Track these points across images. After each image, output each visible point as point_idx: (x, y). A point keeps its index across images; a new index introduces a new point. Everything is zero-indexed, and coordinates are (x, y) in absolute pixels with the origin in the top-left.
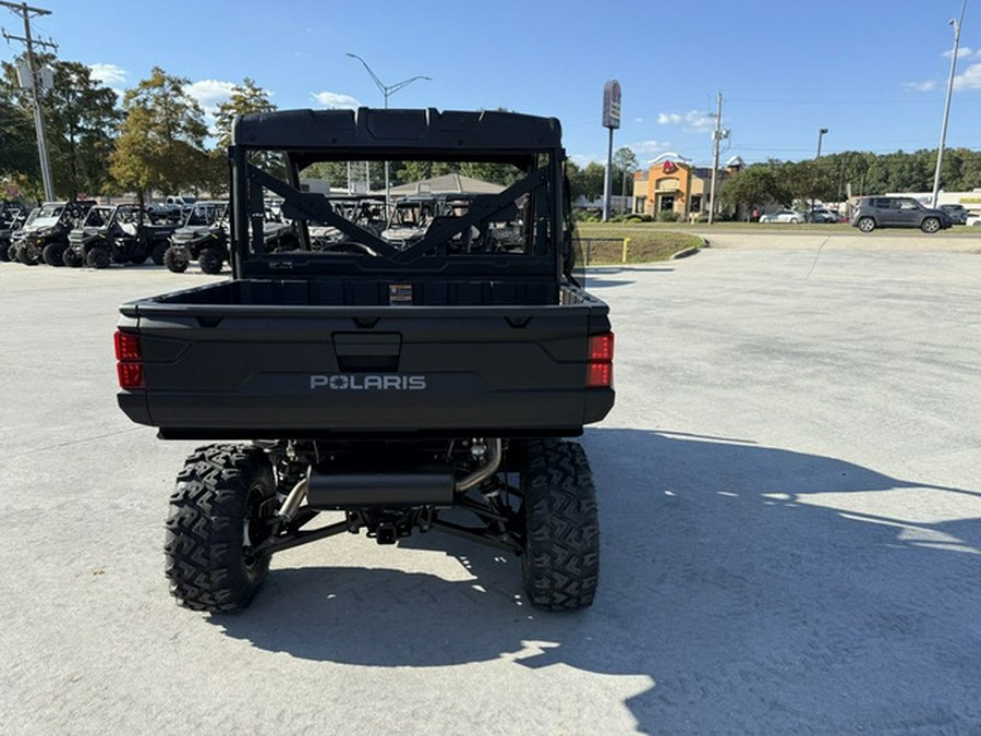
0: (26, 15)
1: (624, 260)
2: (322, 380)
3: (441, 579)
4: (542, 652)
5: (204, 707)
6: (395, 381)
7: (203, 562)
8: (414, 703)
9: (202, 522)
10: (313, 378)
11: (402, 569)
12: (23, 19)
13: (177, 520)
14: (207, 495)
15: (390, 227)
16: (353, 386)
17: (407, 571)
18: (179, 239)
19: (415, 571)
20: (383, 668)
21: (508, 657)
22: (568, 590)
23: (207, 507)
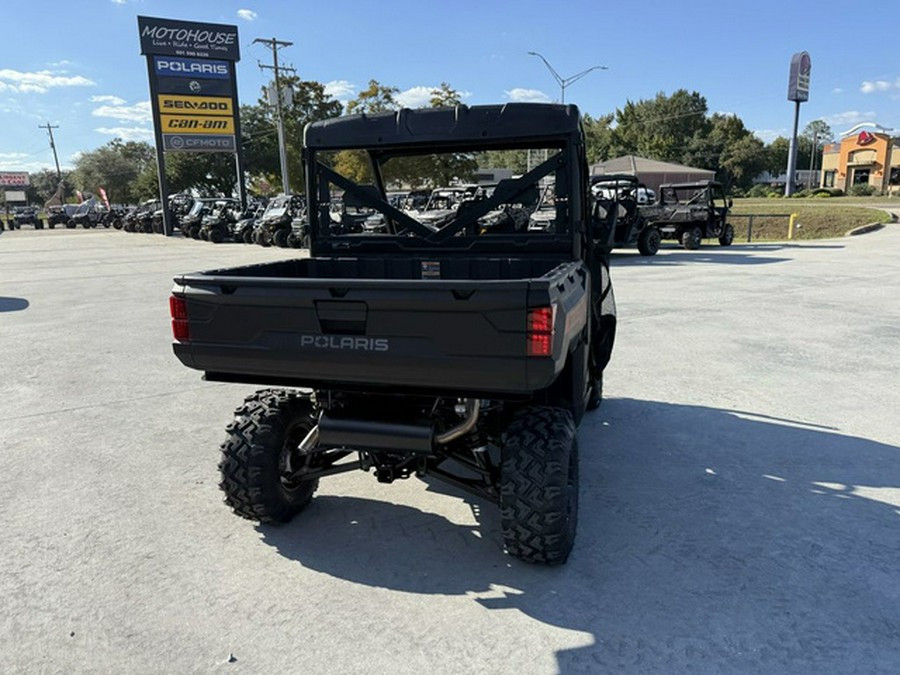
0: (275, 48)
1: (790, 236)
2: (309, 340)
3: (448, 521)
4: (504, 596)
5: (222, 592)
6: (364, 342)
7: (243, 480)
8: (375, 618)
9: (244, 448)
10: (303, 337)
11: (420, 508)
12: (272, 52)
13: (227, 445)
14: (251, 428)
15: (539, 210)
16: (332, 346)
17: (423, 511)
18: (370, 225)
19: (430, 512)
20: (365, 586)
21: (472, 595)
22: (532, 543)
23: (249, 436)
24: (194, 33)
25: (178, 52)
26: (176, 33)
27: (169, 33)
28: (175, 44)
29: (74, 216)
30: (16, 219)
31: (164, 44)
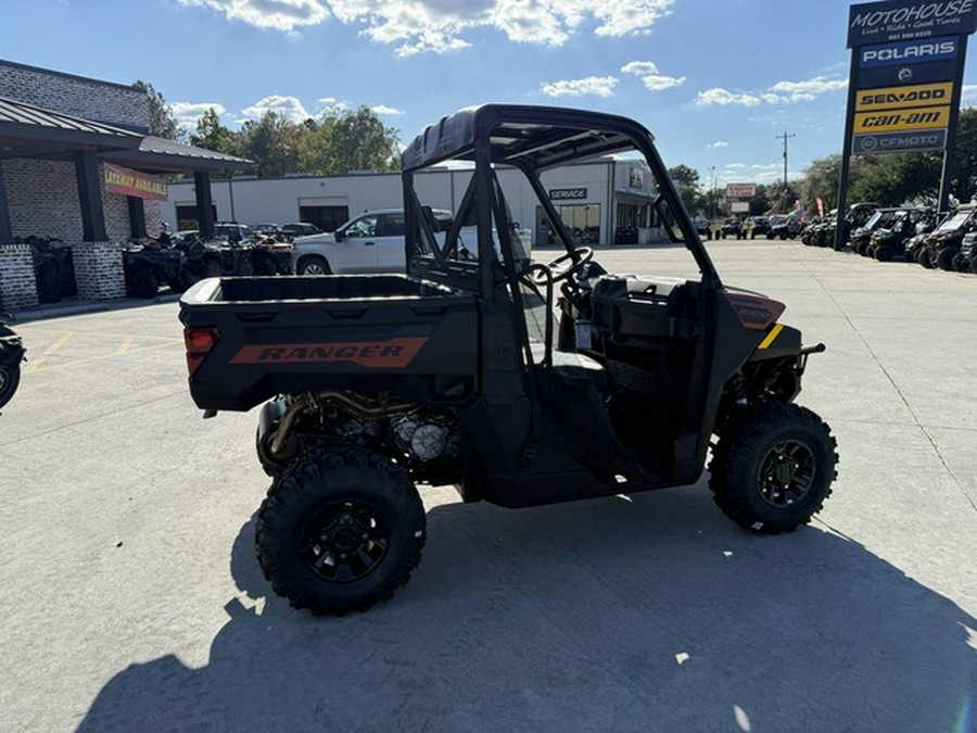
24: (916, 10)
25: (890, 38)
26: (892, 15)
27: (884, 17)
28: (889, 28)
29: (774, 227)
30: (723, 229)
31: (876, 30)
